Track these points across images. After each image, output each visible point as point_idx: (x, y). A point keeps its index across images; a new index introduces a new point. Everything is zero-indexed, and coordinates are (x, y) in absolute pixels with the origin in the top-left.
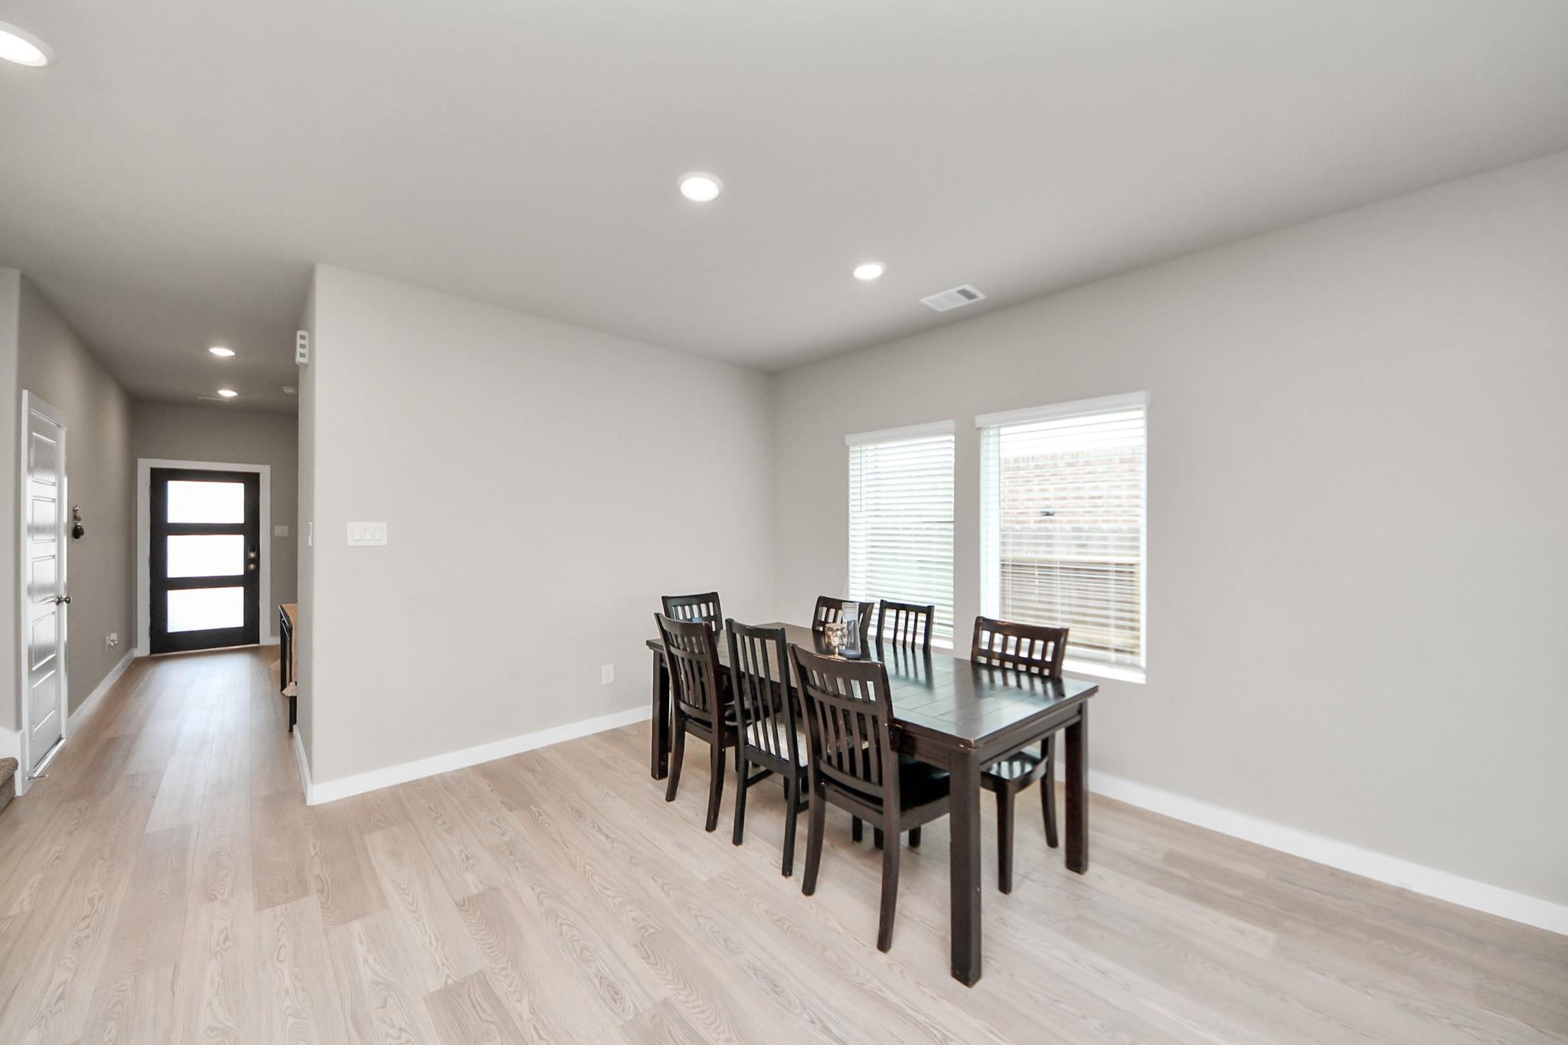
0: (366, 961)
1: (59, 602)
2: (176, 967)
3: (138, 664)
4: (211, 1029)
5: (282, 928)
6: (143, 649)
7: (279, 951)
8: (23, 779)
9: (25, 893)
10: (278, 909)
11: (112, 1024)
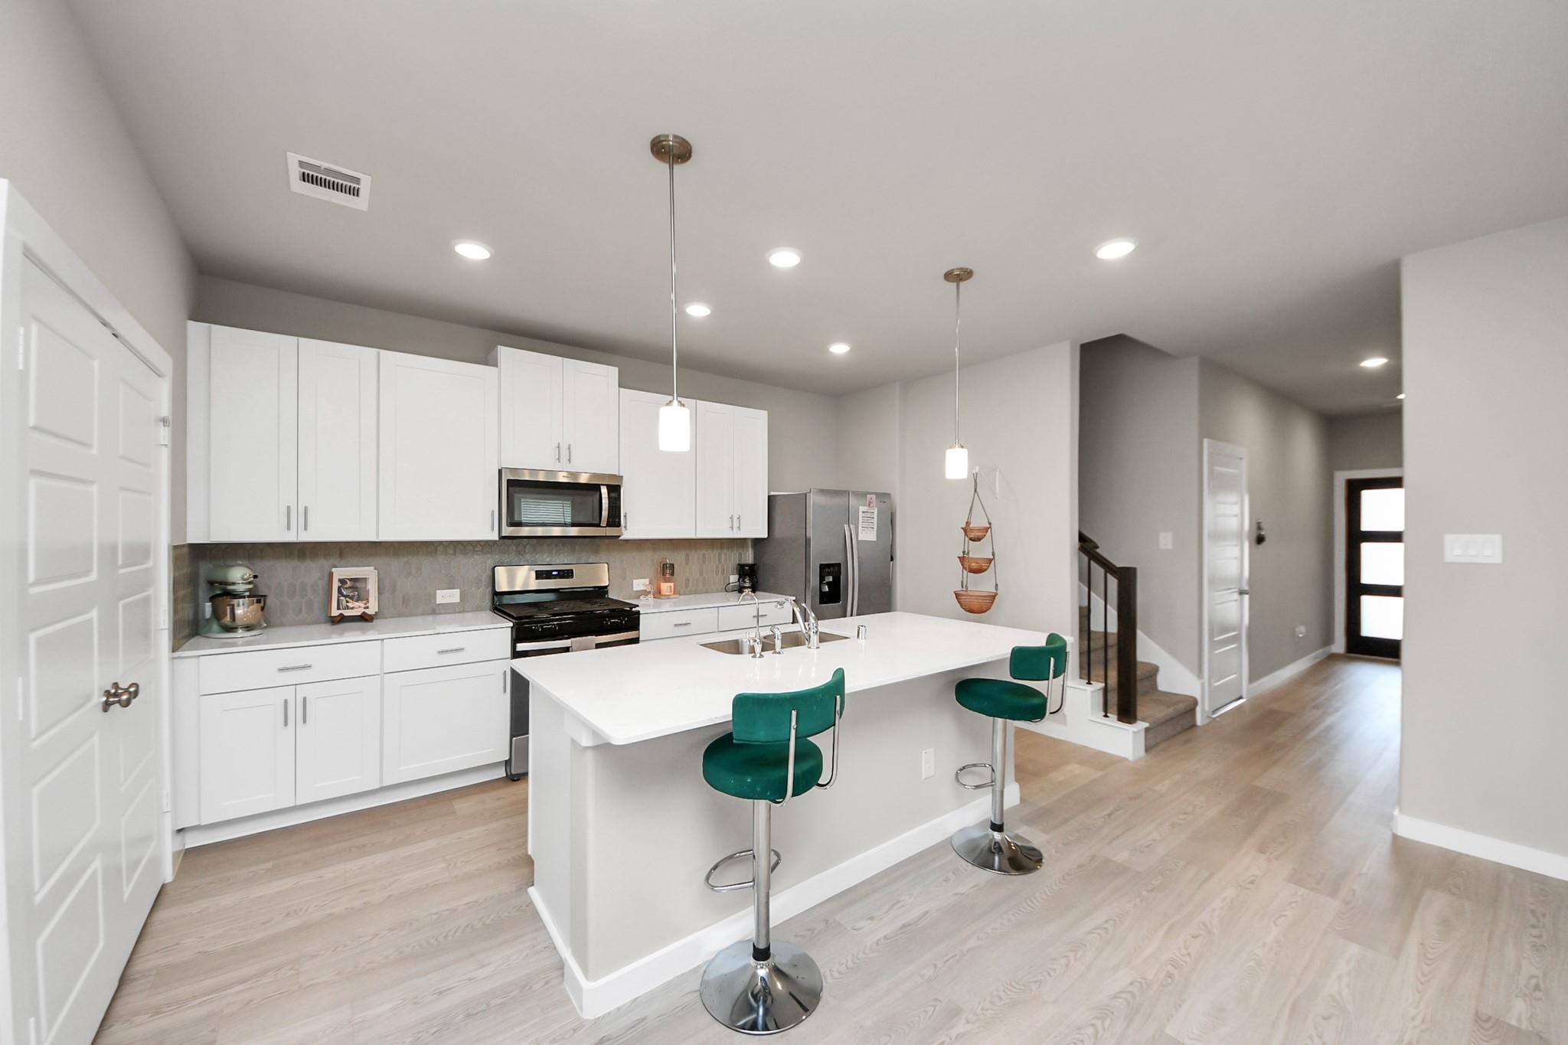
0: (1340, 977)
1: (1242, 593)
2: (1211, 875)
3: (1333, 658)
4: (1204, 924)
5: (1294, 905)
6: (1339, 645)
7: (1279, 917)
8: (1202, 715)
9: (1167, 782)
10: (1302, 891)
11: (1160, 877)
